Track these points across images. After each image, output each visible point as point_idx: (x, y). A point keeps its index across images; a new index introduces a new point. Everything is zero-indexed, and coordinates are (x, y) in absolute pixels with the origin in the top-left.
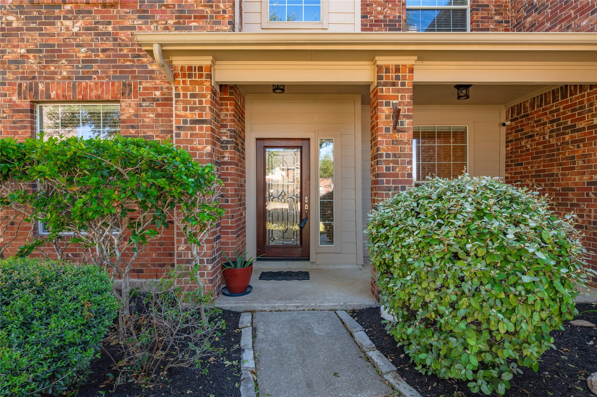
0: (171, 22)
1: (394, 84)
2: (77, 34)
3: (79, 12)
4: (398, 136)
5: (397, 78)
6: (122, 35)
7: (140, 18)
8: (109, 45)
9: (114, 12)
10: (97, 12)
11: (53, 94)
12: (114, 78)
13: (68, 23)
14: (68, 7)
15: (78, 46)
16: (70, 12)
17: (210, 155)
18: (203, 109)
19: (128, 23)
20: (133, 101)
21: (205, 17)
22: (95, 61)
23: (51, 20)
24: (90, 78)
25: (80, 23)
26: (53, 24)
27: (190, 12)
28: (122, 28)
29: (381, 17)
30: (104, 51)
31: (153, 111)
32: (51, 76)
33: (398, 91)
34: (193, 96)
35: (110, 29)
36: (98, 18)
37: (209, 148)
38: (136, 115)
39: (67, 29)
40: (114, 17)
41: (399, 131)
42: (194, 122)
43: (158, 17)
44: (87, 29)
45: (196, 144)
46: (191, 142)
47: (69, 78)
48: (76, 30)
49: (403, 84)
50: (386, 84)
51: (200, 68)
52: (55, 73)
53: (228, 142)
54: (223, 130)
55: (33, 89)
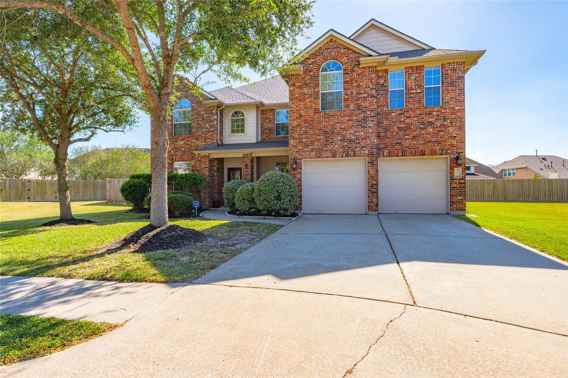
0: (203, 141)
1: (247, 158)
2: (182, 145)
3: (182, 139)
4: (247, 170)
5: (247, 156)
6: (192, 144)
7: (196, 140)
8: (189, 147)
9: (190, 139)
10: (186, 139)
11: (177, 160)
12: (190, 155)
13: (180, 142)
14: (180, 138)
15: (182, 147)
16: (181, 139)
17: (209, 175)
18: (207, 165)
19: (193, 141)
20: (194, 161)
21: (211, 139)
22: (186, 151)
23: (176, 141)
24: (185, 155)
25: (183, 142)
26: (177, 142)
27: (207, 138)
28: (192, 143)
29: (267, 127)
30: (188, 148)
31: (198, 163)
32: (176, 155)
33: (248, 159)
34: (205, 162)
35: (189, 143)
36: (187, 141)
37: (208, 173)
38: (195, 164)
39: (180, 143)
40: (190, 140)
41: (248, 169)
42: (205, 168)
43: (200, 139)
44: (184, 143)
45: (205, 172)
46: (204, 172)
47: (180, 155)
48: (182, 143)
49: (249, 158)
50: (245, 158)
51: (206, 156)
52: (177, 154)
53: (216, 171)
54: (215, 167)
55: (172, 158)
